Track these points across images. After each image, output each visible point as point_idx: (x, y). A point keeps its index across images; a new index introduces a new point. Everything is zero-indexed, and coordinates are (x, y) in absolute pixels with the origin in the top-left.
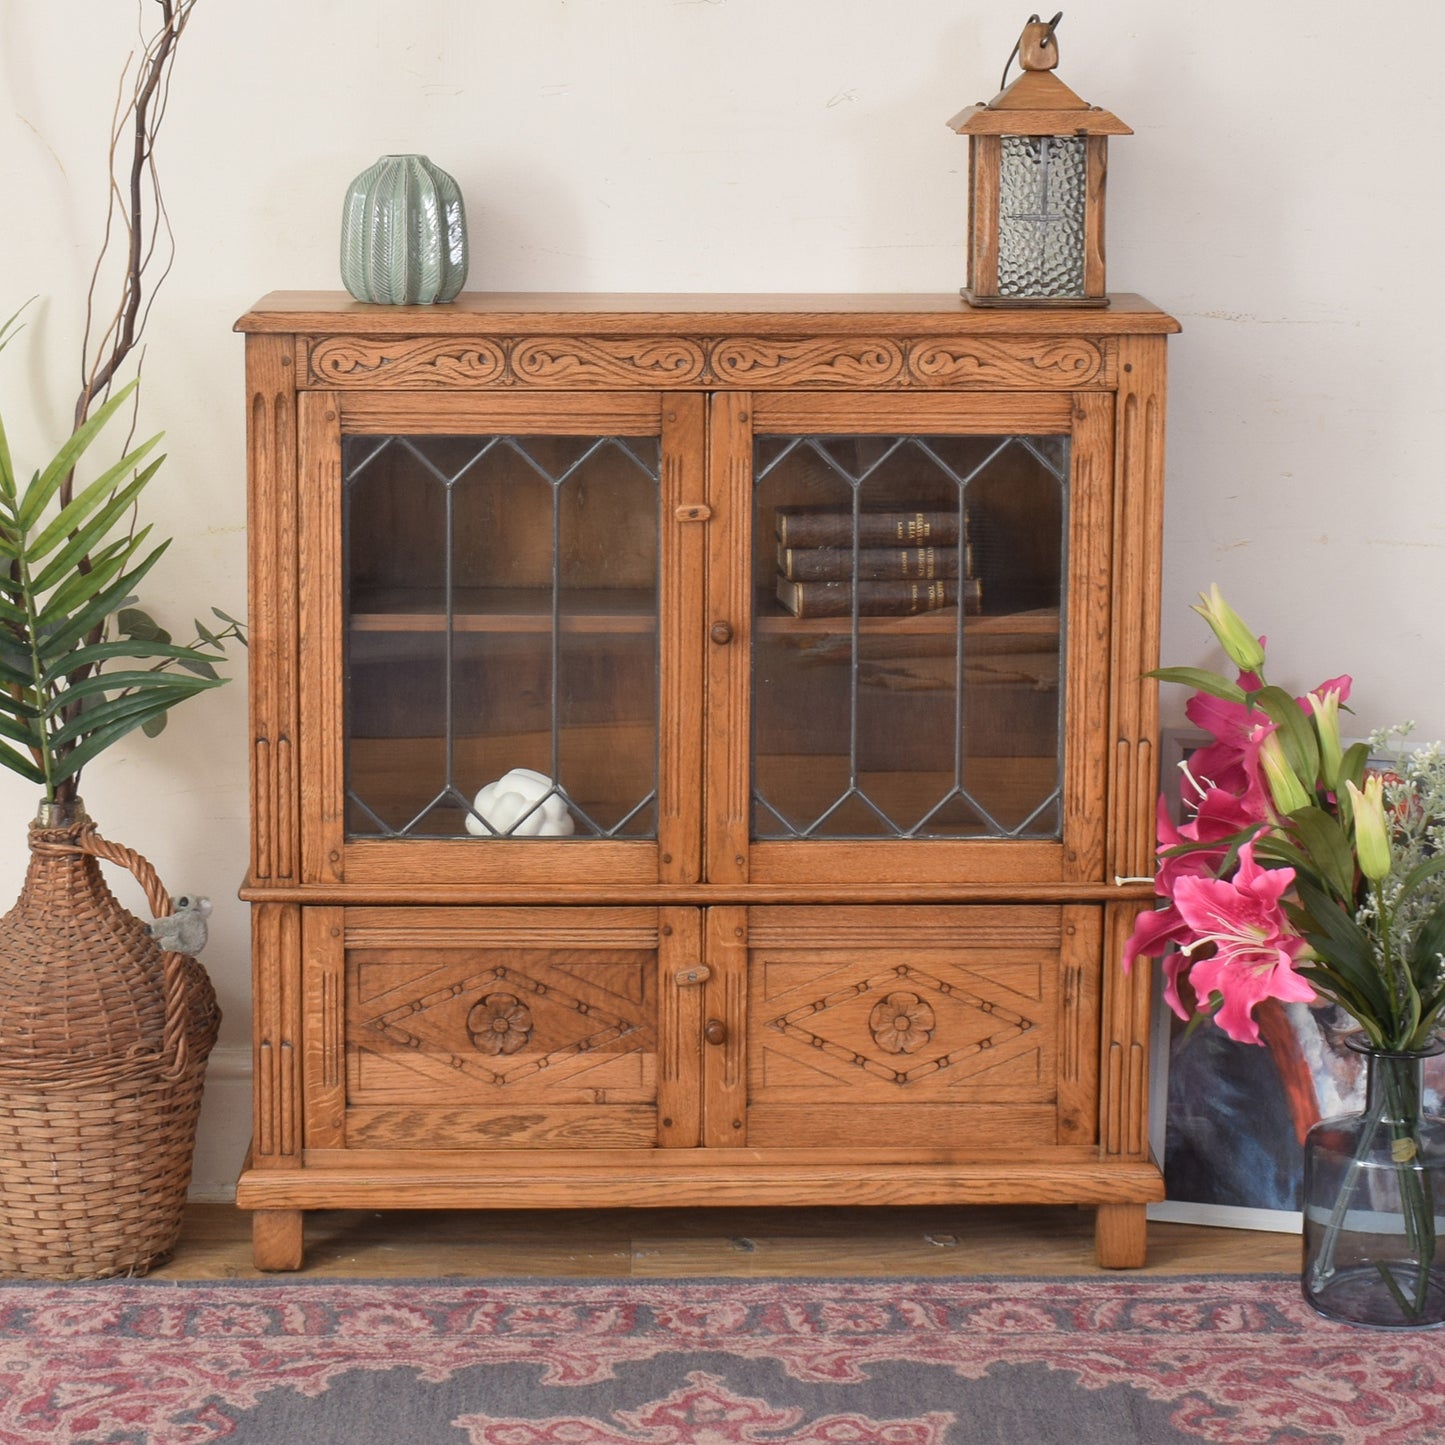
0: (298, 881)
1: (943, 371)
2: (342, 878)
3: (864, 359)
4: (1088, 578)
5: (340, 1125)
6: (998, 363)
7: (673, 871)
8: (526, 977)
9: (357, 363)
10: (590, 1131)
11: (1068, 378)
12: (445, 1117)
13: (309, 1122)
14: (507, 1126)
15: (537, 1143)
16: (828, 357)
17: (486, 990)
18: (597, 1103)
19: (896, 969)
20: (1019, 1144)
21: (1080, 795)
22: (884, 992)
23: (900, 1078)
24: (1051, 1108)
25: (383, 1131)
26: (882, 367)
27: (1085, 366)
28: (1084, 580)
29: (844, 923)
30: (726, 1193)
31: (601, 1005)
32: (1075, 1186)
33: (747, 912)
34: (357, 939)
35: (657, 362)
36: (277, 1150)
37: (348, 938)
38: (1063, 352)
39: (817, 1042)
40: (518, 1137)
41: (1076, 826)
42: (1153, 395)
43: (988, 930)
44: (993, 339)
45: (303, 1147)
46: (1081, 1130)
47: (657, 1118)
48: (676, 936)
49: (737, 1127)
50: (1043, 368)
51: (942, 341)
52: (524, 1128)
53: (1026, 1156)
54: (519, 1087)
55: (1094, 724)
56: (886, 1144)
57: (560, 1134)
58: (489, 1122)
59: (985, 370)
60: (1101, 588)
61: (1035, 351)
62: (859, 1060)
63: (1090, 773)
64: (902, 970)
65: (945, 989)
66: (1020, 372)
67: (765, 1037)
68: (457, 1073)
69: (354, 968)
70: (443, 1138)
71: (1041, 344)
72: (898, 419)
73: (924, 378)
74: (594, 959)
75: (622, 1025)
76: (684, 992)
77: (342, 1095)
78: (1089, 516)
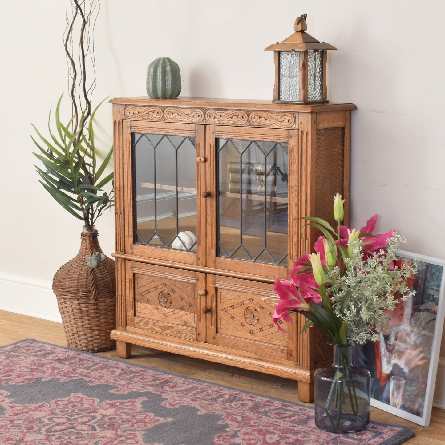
0: (124, 253)
1: (257, 122)
2: (133, 253)
3: (239, 117)
4: (293, 187)
5: (133, 321)
6: (270, 120)
7: (200, 262)
8: (170, 287)
9: (134, 113)
10: (183, 333)
11: (286, 125)
12: (153, 323)
13: (127, 319)
14: (166, 328)
15: (172, 334)
16: (231, 116)
17: (162, 289)
18: (185, 326)
19: (250, 300)
20: (278, 358)
21: (292, 254)
22: (247, 305)
23: (251, 332)
24: (286, 348)
25: (141, 324)
26: (243, 119)
27: (291, 122)
28: (292, 188)
29: (236, 283)
30: (208, 357)
31: (185, 298)
32: (288, 373)
33: (215, 276)
34: (136, 271)
35: (194, 116)
36: (121, 325)
37: (134, 270)
38: (285, 117)
39: (233, 318)
40: (168, 332)
41: (290, 263)
42: (307, 131)
43: (270, 291)
44: (269, 112)
45: (126, 325)
46: (293, 357)
47: (196, 332)
48: (199, 281)
49: (214, 339)
50: (280, 122)
51: (256, 112)
52: (169, 329)
53: (280, 362)
54: (169, 318)
55: (295, 232)
56: (247, 351)
57: (176, 333)
58: (162, 326)
59: (267, 122)
60: (296, 190)
61: (278, 116)
62: (242, 325)
63: (294, 247)
64: (251, 300)
65: (261, 308)
66: (274, 123)
67: (221, 314)
68: (157, 312)
69: (136, 279)
70: (153, 329)
71: (280, 114)
72: (247, 135)
73: (253, 124)
74: (184, 284)
75: (190, 305)
76: (202, 297)
77: (133, 313)
78: (293, 168)
